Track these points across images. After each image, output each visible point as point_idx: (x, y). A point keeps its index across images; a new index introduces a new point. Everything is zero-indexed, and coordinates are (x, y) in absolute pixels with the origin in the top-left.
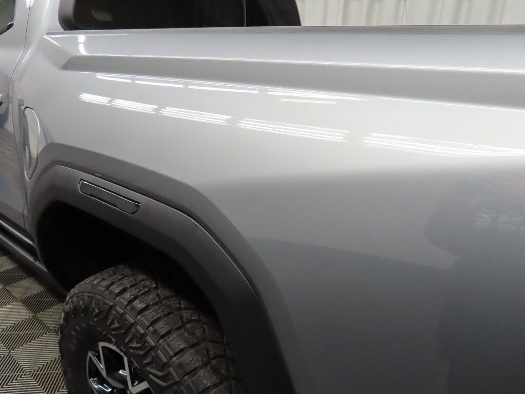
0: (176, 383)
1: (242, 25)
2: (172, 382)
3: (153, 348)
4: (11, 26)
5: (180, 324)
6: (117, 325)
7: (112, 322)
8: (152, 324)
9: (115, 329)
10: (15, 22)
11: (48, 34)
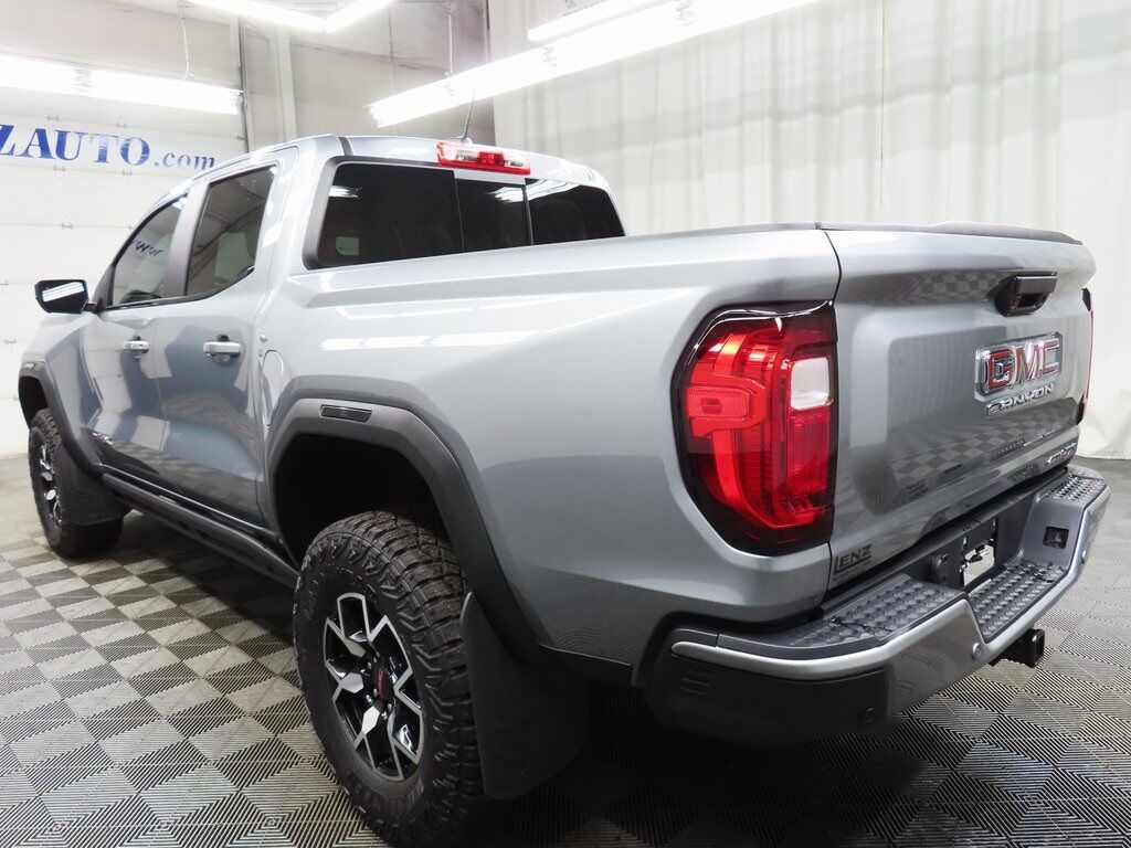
0: (426, 628)
1: (529, 245)
2: (422, 627)
3: (408, 594)
4: (252, 270)
5: (439, 574)
6: (371, 566)
7: (368, 563)
8: (409, 567)
9: (369, 571)
10: (256, 267)
11: (292, 275)
